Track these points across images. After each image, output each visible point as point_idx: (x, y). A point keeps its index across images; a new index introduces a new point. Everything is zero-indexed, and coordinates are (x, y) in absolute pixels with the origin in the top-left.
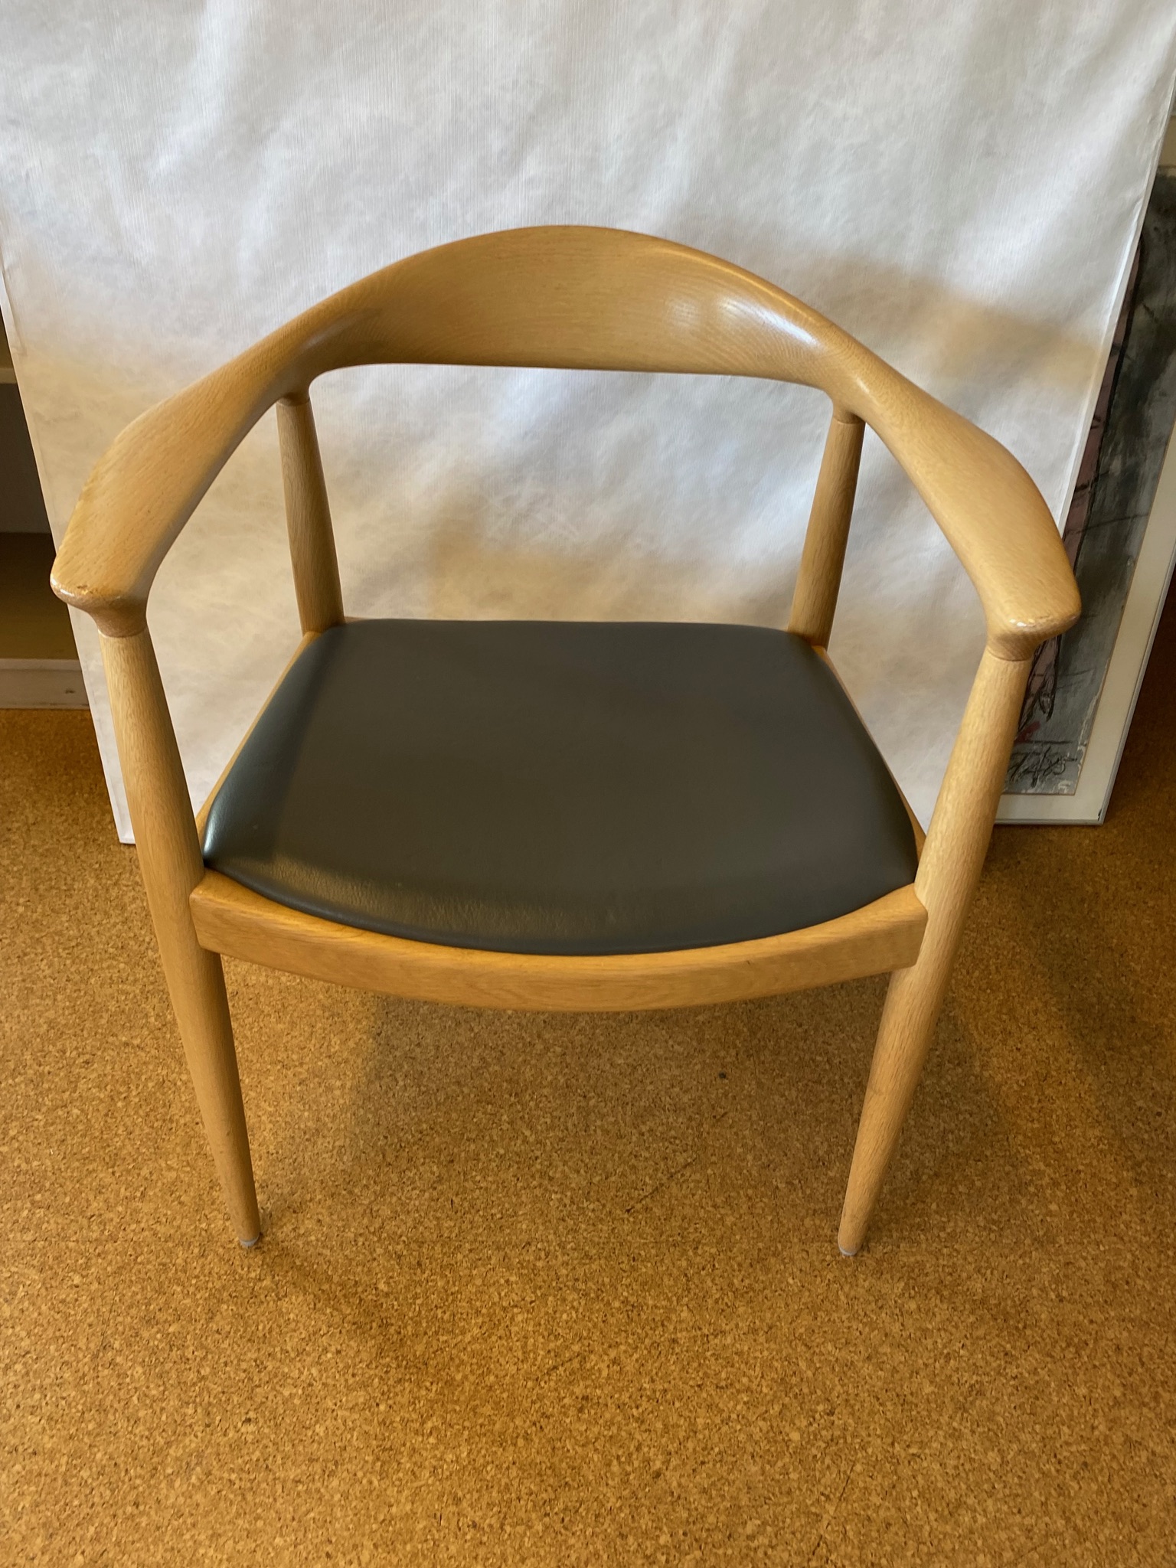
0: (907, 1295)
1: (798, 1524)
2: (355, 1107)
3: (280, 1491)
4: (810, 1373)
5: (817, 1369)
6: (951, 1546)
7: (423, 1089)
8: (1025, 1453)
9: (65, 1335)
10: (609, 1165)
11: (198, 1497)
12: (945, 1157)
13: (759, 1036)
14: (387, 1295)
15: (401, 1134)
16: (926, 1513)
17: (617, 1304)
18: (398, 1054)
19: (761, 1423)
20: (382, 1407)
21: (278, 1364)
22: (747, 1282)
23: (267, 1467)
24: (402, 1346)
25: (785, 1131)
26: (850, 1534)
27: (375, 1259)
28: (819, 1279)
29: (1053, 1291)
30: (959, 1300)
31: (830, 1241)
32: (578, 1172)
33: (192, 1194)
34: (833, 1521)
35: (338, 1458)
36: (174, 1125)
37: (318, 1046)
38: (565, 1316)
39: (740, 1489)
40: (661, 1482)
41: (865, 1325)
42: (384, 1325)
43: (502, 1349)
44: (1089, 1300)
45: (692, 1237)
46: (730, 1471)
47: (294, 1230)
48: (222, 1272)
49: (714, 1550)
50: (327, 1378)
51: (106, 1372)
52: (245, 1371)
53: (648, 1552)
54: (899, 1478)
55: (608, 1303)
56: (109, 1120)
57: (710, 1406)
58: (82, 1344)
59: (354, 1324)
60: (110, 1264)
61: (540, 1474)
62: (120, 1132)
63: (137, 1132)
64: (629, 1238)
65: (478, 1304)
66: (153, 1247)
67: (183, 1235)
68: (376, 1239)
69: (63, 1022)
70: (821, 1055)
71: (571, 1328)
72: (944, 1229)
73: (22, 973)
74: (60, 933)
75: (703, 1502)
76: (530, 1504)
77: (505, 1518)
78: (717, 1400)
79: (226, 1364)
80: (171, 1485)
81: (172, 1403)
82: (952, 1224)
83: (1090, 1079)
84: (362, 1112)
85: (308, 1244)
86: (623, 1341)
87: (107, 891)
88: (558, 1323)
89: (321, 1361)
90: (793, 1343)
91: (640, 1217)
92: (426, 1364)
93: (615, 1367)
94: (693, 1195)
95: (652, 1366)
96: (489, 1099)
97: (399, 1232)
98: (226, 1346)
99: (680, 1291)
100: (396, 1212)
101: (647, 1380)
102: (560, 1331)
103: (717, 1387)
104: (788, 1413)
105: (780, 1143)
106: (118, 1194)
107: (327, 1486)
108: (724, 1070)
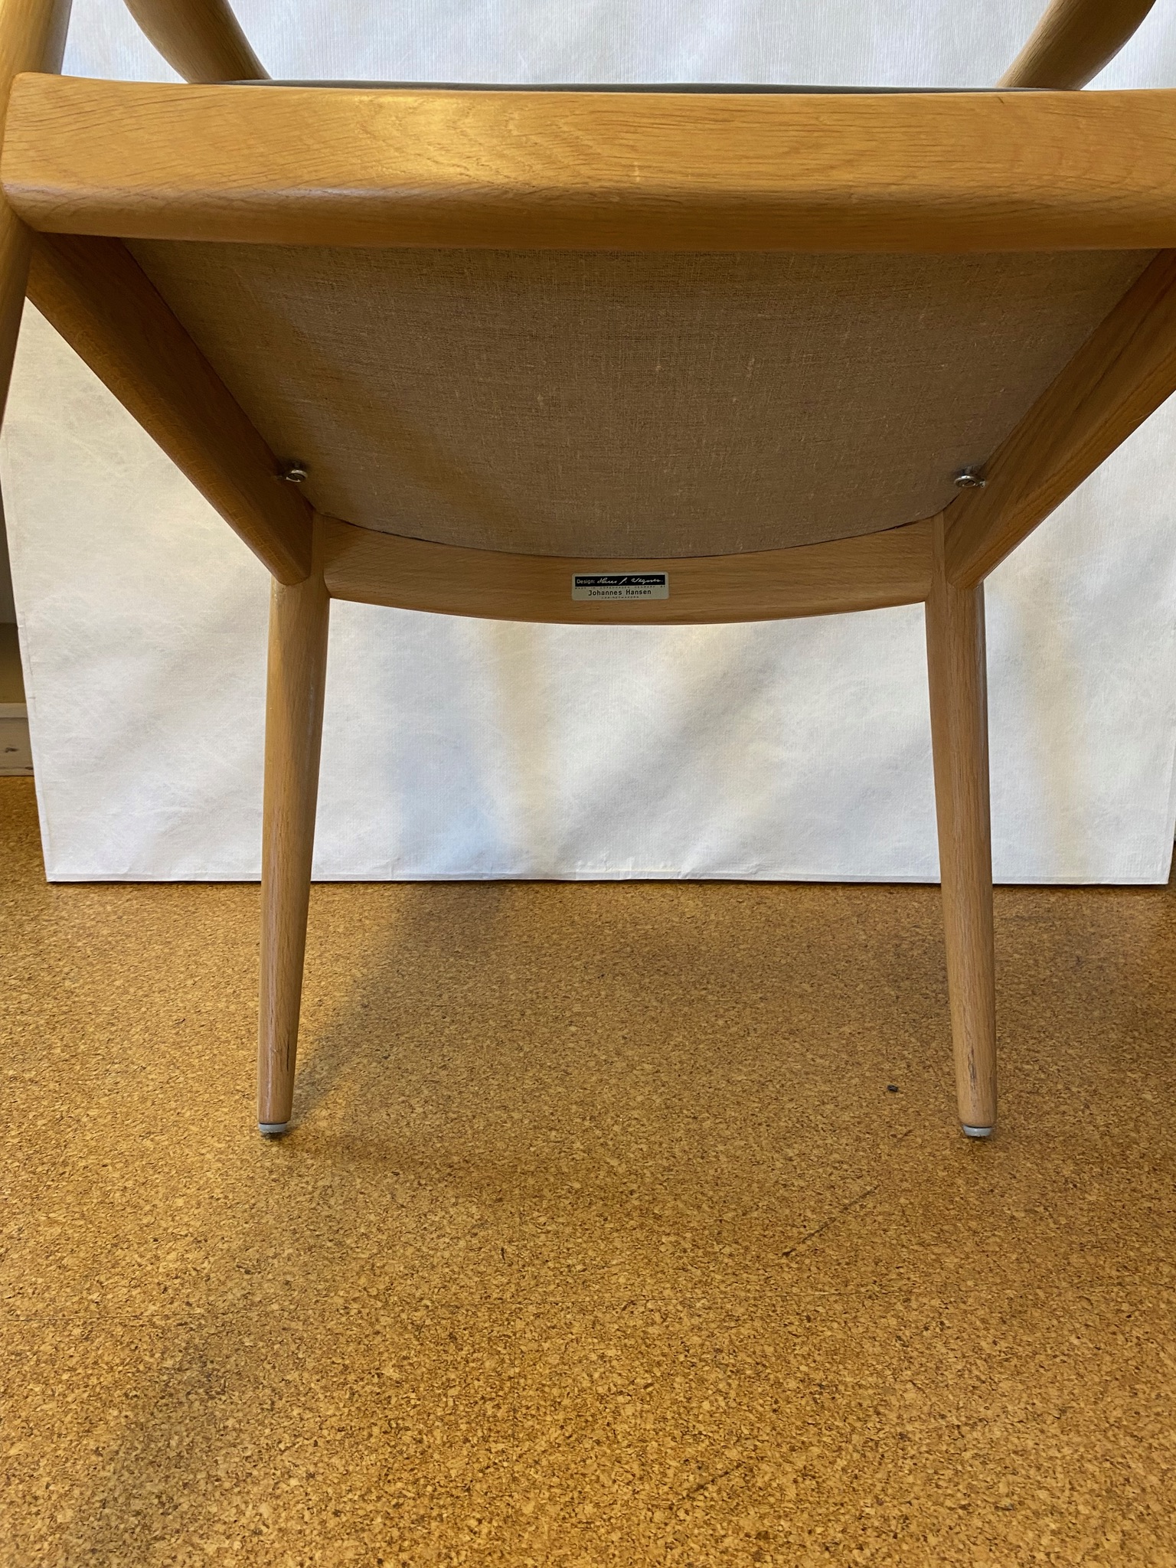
4: (1154, 1480)
5: (1165, 1472)
7: (452, 1115)
10: (746, 1198)
14: (398, 1384)
15: (420, 1169)
17: (792, 1384)
18: (414, 1078)
21: (201, 1499)
22: (1003, 1345)
24: (424, 1462)
27: (378, 1333)
28: (1120, 1338)
31: (1120, 1284)
32: (699, 1207)
33: (82, 1255)
36: (68, 1169)
38: (706, 1405)
42: (394, 1430)
43: (603, 1461)
45: (896, 1286)
47: (245, 1297)
48: (117, 1361)
50: (287, 1520)
52: (138, 1513)
55: (778, 1383)
57: (992, 1541)
59: (340, 1430)
64: (795, 1290)
65: (555, 1391)
67: (57, 1311)
68: (380, 1304)
70: (1028, 1063)
71: (719, 1423)
78: (1002, 1529)
79: (104, 1504)
85: (267, 1315)
86: (814, 1440)
87: (21, 926)
88: (696, 1416)
89: (278, 1492)
90: (1110, 1434)
91: (807, 1261)
92: (468, 1490)
93: (807, 1482)
94: (885, 1231)
95: (872, 1478)
96: (551, 1125)
97: (418, 1295)
98: (108, 1474)
99: (894, 1361)
100: (413, 1267)
101: (869, 1501)
102: (701, 1428)
103: (997, 1508)
104: (1137, 1547)
105: (1001, 1164)
108: (894, 1083)
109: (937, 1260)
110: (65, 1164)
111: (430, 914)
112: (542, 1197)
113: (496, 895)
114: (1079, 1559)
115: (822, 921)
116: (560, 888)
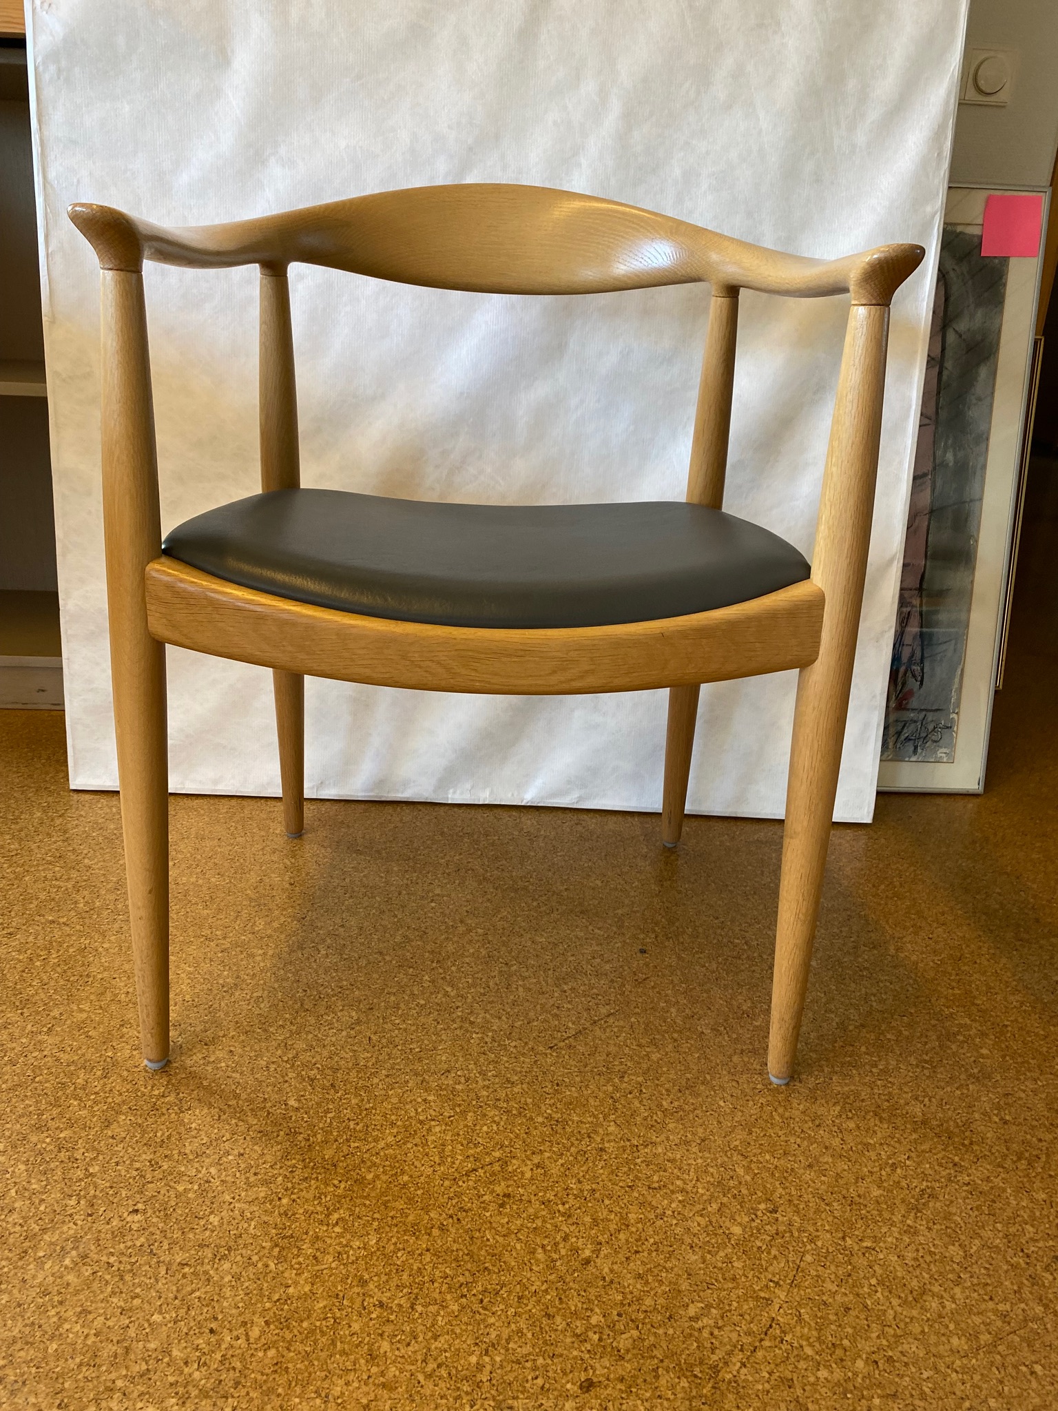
0: (844, 1116)
1: (746, 1307)
2: (275, 969)
3: (163, 1272)
4: (748, 1178)
5: (756, 1174)
6: (920, 1329)
7: (345, 957)
8: (989, 1247)
10: (532, 1014)
11: (70, 1278)
12: (870, 1013)
13: (677, 924)
14: (297, 1109)
15: (321, 989)
16: (887, 1298)
17: (540, 1119)
18: (321, 932)
19: (699, 1219)
20: (285, 1201)
21: (174, 1164)
22: (676, 1104)
23: (152, 1250)
24: (310, 1150)
25: (708, 991)
26: (806, 1317)
27: (287, 1081)
28: (751, 1103)
29: (997, 1115)
30: (899, 1122)
31: (760, 1074)
32: (500, 1018)
33: (101, 1030)
34: (785, 1305)
35: (231, 1244)
36: (91, 979)
37: (242, 925)
38: (485, 1128)
39: (679, 1275)
40: (591, 1268)
41: (803, 1139)
42: (292, 1133)
43: (418, 1154)
44: (1035, 1123)
45: (617, 1069)
46: (668, 1259)
47: (204, 1058)
48: (124, 1090)
49: (654, 1330)
50: (226, 1176)
52: (137, 1170)
53: (578, 1331)
54: (854, 1267)
55: (531, 1119)
56: (25, 975)
57: (642, 1204)
59: (260, 1132)
61: (456, 1260)
62: (34, 984)
63: (52, 984)
64: (552, 1068)
65: (393, 1117)
66: (54, 1070)
67: (87, 1061)
68: (289, 1066)
70: (738, 939)
71: (491, 1138)
72: (876, 1066)
75: (639, 1286)
76: (445, 1287)
77: (416, 1298)
78: (650, 1199)
79: (117, 1164)
80: (40, 1263)
81: (52, 1196)
82: (883, 1062)
83: (1004, 960)
84: (282, 972)
85: (217, 1068)
86: (548, 1150)
87: (52, 820)
88: (478, 1134)
89: (221, 1162)
90: (729, 1154)
91: (563, 1052)
92: (335, 1166)
93: (539, 1170)
94: (617, 1037)
95: (578, 1170)
96: (410, 964)
97: (313, 1061)
98: (120, 1149)
99: (606, 1110)
100: (312, 1046)
101: (573, 1181)
102: (480, 1140)
103: (649, 1188)
104: (727, 1211)
105: (703, 1000)
106: (24, 1028)
107: (217, 1269)
108: (644, 947)
109: (647, 1055)
110: (88, 976)
111: (342, 822)
112: (398, 1008)
113: (390, 811)
114: (691, 1215)
115: (619, 838)
116: (437, 808)
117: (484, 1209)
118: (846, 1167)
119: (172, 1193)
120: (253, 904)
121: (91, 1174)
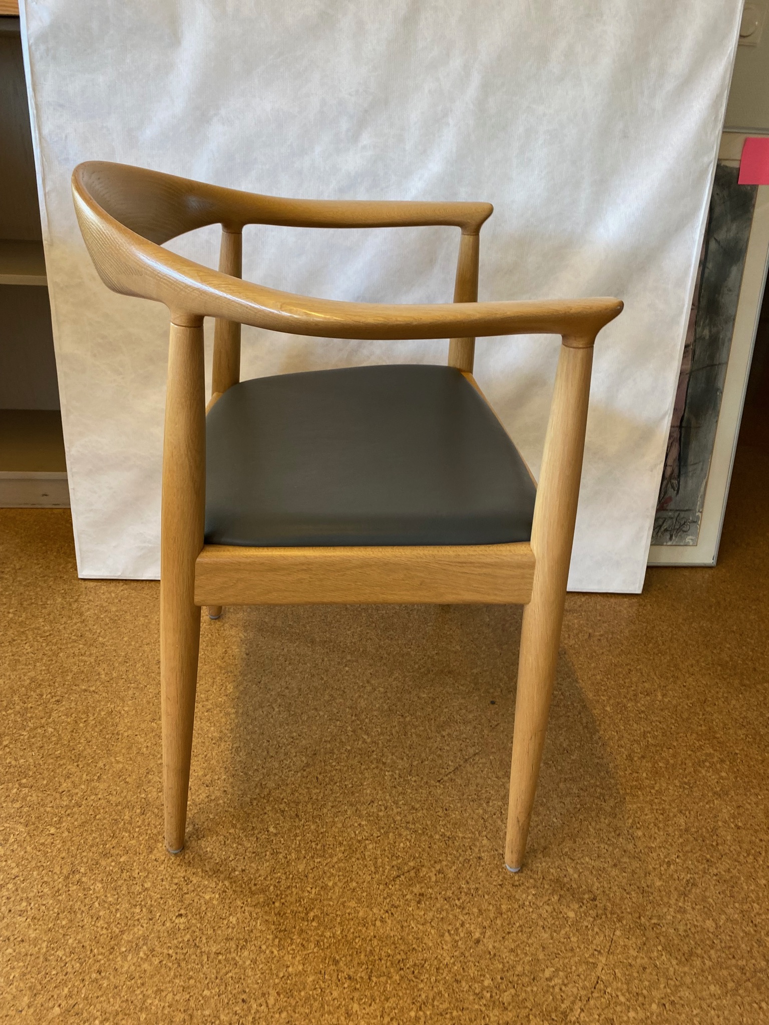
0: (635, 827)
1: (581, 970)
2: (246, 724)
3: (206, 960)
4: (576, 876)
5: (580, 873)
6: (690, 981)
7: (292, 713)
8: (731, 920)
9: (45, 865)
10: (423, 755)
11: (146, 966)
12: (647, 746)
14: (276, 835)
15: (279, 739)
16: (669, 960)
17: (437, 837)
18: (273, 693)
19: (546, 907)
20: (277, 904)
21: (200, 879)
23: (195, 945)
24: (288, 866)
26: (619, 975)
27: (265, 813)
28: (574, 819)
29: (733, 823)
30: (670, 830)
31: (578, 796)
32: (402, 759)
33: (134, 777)
34: (605, 967)
35: (247, 937)
36: (120, 737)
37: (218, 689)
38: (402, 845)
39: (537, 949)
40: (481, 947)
41: (609, 845)
42: (275, 853)
43: (360, 866)
44: (757, 828)
45: (484, 796)
46: (529, 938)
47: (208, 797)
48: (157, 823)
49: (524, 988)
50: (236, 887)
51: (75, 887)
52: (176, 884)
53: (477, 991)
54: (647, 939)
55: (431, 836)
56: (74, 734)
57: (509, 898)
58: (57, 870)
59: (254, 853)
60: (76, 820)
61: (394, 943)
62: (82, 741)
63: (94, 741)
64: (441, 797)
65: (340, 838)
66: (107, 810)
67: (128, 802)
68: (265, 801)
69: (41, 678)
70: (557, 690)
71: (407, 852)
72: (653, 788)
73: (11, 651)
74: (38, 629)
75: (512, 958)
76: (388, 964)
77: (371, 972)
78: (514, 893)
79: (162, 880)
80: (125, 958)
81: (123, 906)
82: (658, 785)
83: (734, 702)
84: (251, 727)
85: (218, 805)
87: (70, 605)
88: (398, 849)
89: (231, 876)
90: (562, 858)
91: (448, 784)
92: (307, 876)
93: (440, 875)
94: (482, 771)
95: (466, 874)
96: (337, 718)
97: (281, 797)
98: (162, 869)
99: (480, 828)
100: (279, 785)
101: (463, 882)
102: (399, 854)
103: (513, 885)
104: (564, 900)
106: (81, 778)
107: (240, 956)
108: (494, 700)
110: (118, 734)
114: (541, 904)
117: (408, 905)
118: (638, 865)
119: (202, 901)
120: (223, 671)
121: (146, 889)
